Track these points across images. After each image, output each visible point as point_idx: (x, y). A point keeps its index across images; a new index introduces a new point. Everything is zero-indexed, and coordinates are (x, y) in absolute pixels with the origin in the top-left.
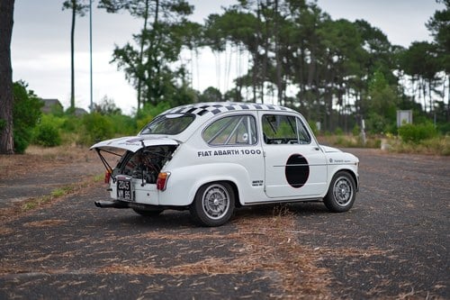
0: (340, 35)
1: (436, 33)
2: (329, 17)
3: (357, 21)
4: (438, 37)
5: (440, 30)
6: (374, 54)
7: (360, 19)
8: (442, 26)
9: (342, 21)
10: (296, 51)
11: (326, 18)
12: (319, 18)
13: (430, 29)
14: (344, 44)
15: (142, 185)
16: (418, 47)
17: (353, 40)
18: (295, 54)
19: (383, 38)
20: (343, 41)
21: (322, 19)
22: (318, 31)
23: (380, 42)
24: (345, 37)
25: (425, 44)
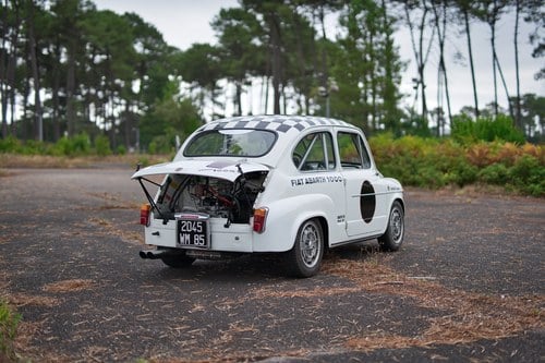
0: (108, 30)
1: (221, 34)
2: (94, 7)
3: (127, 14)
4: (223, 39)
5: (225, 31)
6: (148, 56)
7: (130, 12)
8: (227, 26)
9: (108, 13)
10: (48, 47)
11: (90, 8)
12: (81, 6)
13: (215, 29)
14: (113, 41)
15: (227, 226)
16: (199, 49)
17: (123, 36)
18: (45, 52)
19: (158, 36)
20: (113, 37)
21: (85, 9)
22: (80, 23)
23: (154, 41)
24: (114, 32)
25: (206, 46)
